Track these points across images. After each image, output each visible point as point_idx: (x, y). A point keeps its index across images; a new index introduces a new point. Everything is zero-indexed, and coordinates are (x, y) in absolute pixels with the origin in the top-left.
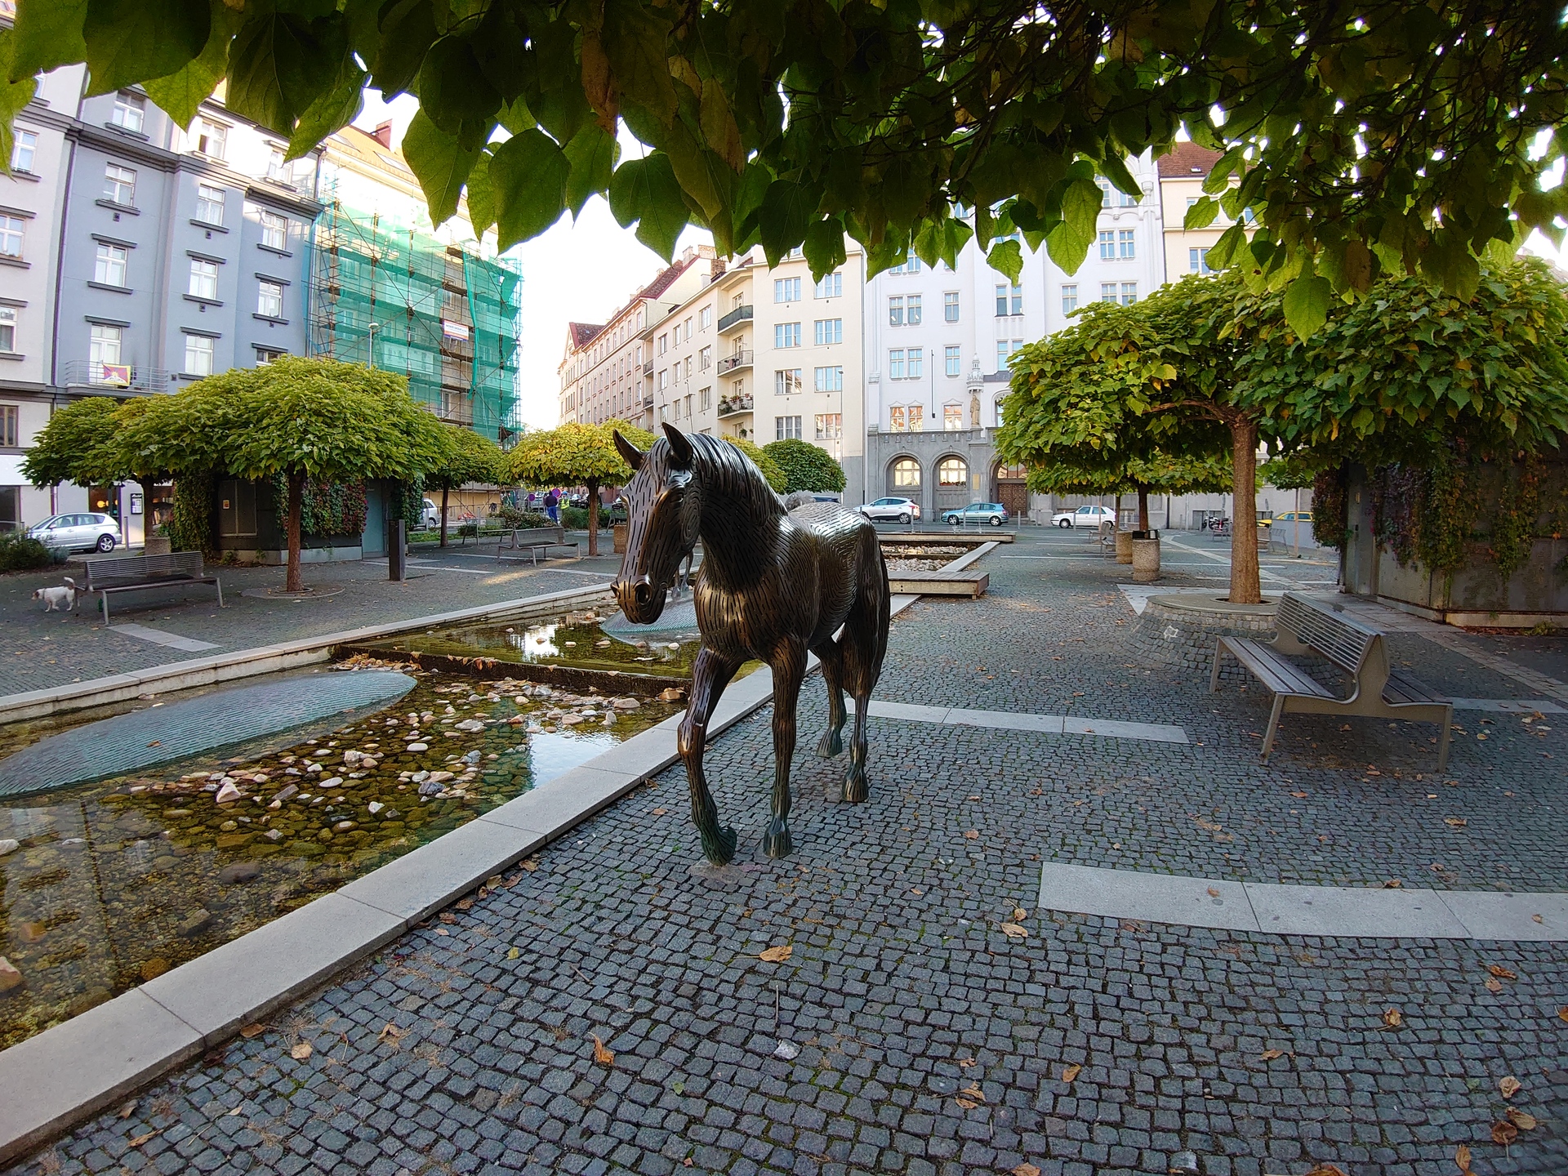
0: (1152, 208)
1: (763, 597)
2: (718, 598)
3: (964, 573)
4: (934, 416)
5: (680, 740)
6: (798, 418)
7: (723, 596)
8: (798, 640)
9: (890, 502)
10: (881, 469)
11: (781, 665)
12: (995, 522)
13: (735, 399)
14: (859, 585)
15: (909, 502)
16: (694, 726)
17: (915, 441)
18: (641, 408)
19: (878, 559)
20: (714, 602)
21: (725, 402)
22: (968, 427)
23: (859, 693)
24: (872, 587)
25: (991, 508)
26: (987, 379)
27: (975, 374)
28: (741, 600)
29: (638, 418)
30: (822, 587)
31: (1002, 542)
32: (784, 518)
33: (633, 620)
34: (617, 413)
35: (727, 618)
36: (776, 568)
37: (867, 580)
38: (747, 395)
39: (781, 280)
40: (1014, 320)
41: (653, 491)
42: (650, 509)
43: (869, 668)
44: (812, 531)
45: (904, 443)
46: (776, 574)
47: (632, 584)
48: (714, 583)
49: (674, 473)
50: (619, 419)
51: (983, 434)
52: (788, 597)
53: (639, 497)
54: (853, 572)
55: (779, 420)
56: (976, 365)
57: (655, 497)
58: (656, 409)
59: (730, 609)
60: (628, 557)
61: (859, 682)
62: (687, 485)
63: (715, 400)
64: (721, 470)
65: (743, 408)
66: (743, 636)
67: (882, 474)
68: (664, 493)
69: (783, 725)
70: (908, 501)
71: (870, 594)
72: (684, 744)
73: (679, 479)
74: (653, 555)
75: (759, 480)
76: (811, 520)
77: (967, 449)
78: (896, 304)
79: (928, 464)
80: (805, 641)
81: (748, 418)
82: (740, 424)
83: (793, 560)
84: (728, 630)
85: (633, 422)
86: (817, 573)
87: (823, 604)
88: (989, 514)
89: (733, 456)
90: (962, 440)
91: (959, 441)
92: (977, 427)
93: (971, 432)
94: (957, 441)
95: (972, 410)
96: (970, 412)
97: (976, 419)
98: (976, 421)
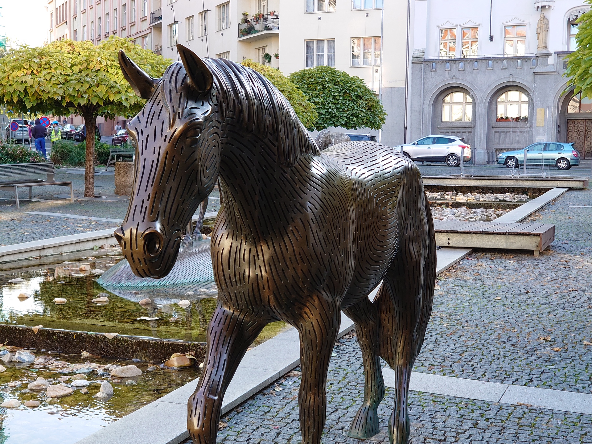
1: (290, 249)
2: (239, 250)
3: (524, 225)
4: (491, 38)
5: (190, 416)
6: (331, 41)
7: (245, 247)
8: (330, 299)
9: (437, 141)
10: (427, 102)
11: (309, 327)
12: (563, 165)
13: (258, 18)
14: (401, 236)
15: (458, 142)
16: (207, 399)
17: (468, 69)
18: (146, 25)
19: (423, 207)
20: (234, 254)
21: (246, 21)
22: (533, 52)
23: (400, 362)
24: (414, 239)
25: (559, 148)
28: (266, 252)
29: (144, 37)
30: (358, 239)
31: (570, 189)
32: (316, 158)
33: (141, 274)
34: (119, 30)
35: (250, 273)
36: (306, 216)
37: (410, 232)
38: (272, 13)
41: (166, 125)
42: (163, 145)
43: (411, 332)
44: (348, 174)
45: (454, 71)
46: (305, 223)
47: (140, 231)
48: (234, 233)
49: (191, 104)
50: (121, 37)
51: (552, 60)
52: (319, 249)
53: (149, 131)
54: (393, 222)
55: (309, 43)
57: (168, 132)
58: (165, 27)
59: (252, 262)
60: (136, 201)
61: (400, 349)
62: (206, 119)
63: (235, 18)
64: (245, 103)
65: (267, 28)
66: (266, 293)
67: (428, 107)
68: (179, 127)
69: (311, 399)
70: (458, 139)
71: (413, 248)
72: (195, 420)
73: (196, 111)
74: (165, 199)
75: (288, 115)
76: (347, 161)
77: (530, 78)
79: (483, 96)
80: (338, 300)
81: (274, 40)
82: (264, 48)
83: (326, 206)
84: (249, 286)
85: (139, 41)
86: (352, 223)
87: (359, 258)
88: (556, 155)
89: (259, 85)
90: (525, 68)
91: (521, 68)
92: (544, 51)
93: (537, 57)
94: (519, 69)
95: (539, 31)
96: (537, 33)
97: (544, 42)
98: (544, 45)
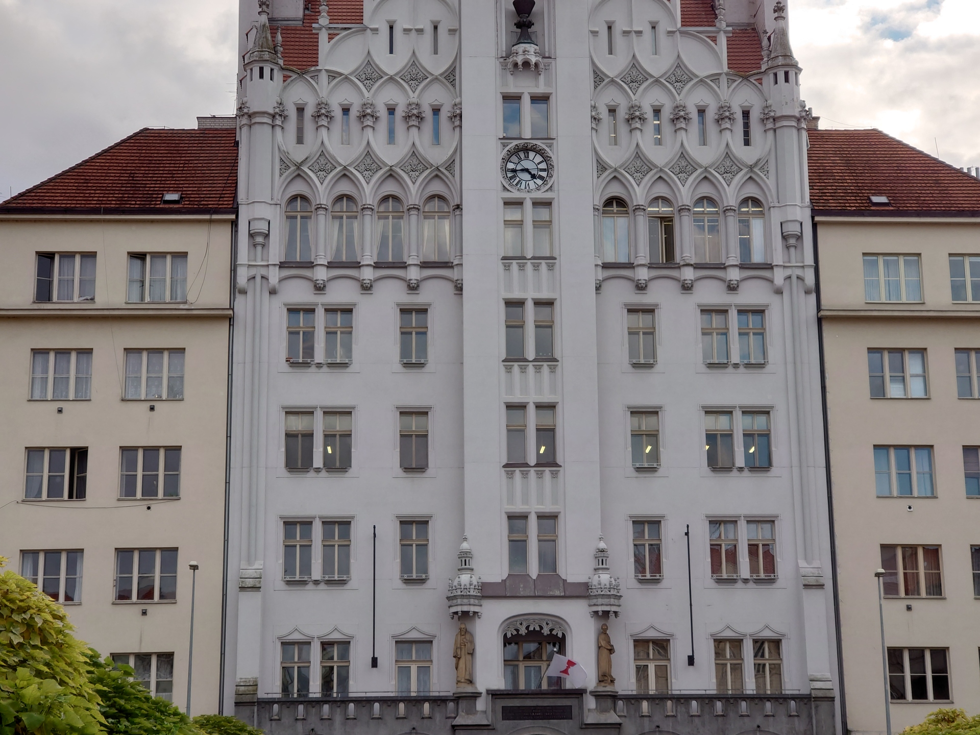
0: (799, 272)
4: (374, 663)
17: (338, 718)
22: (448, 689)
26: (488, 592)
27: (465, 578)
39: (45, 352)
40: (540, 475)
51: (481, 705)
56: (465, 560)
78: (298, 424)
90: (438, 717)
91: (430, 718)
92: (469, 689)
93: (457, 699)
94: (426, 718)
95: (459, 653)
96: (454, 657)
97: (468, 673)
98: (467, 677)
